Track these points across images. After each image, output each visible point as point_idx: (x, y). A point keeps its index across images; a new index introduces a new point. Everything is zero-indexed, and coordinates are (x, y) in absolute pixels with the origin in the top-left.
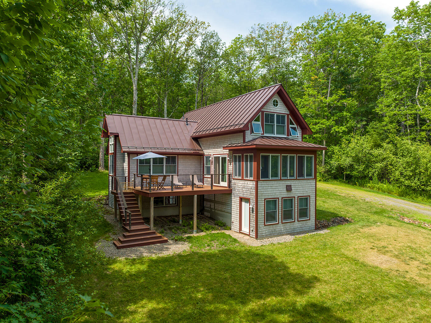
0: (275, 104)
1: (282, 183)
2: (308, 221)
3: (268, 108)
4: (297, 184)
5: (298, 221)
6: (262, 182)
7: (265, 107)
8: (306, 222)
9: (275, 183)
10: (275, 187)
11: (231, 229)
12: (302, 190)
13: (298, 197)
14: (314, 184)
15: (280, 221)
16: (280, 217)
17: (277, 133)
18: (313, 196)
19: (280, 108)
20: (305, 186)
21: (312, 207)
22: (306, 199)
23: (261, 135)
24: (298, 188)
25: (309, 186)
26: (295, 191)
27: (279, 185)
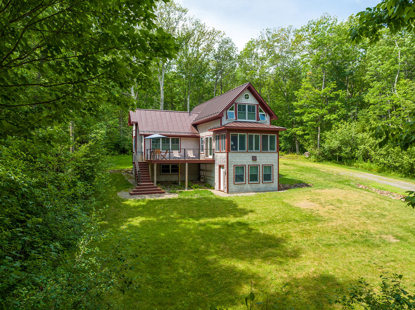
0: (247, 97)
1: (248, 154)
2: (272, 184)
3: (241, 100)
4: (262, 156)
5: (262, 183)
6: (232, 153)
7: (236, 100)
8: (269, 184)
9: (243, 154)
10: (242, 157)
11: (214, 189)
12: (266, 160)
13: (262, 165)
14: (276, 156)
15: (247, 182)
16: (247, 179)
17: (249, 119)
18: (276, 165)
19: (251, 100)
20: (268, 157)
21: (275, 173)
22: (270, 167)
23: (234, 120)
24: (262, 159)
25: (272, 157)
26: (260, 160)
27: (246, 156)
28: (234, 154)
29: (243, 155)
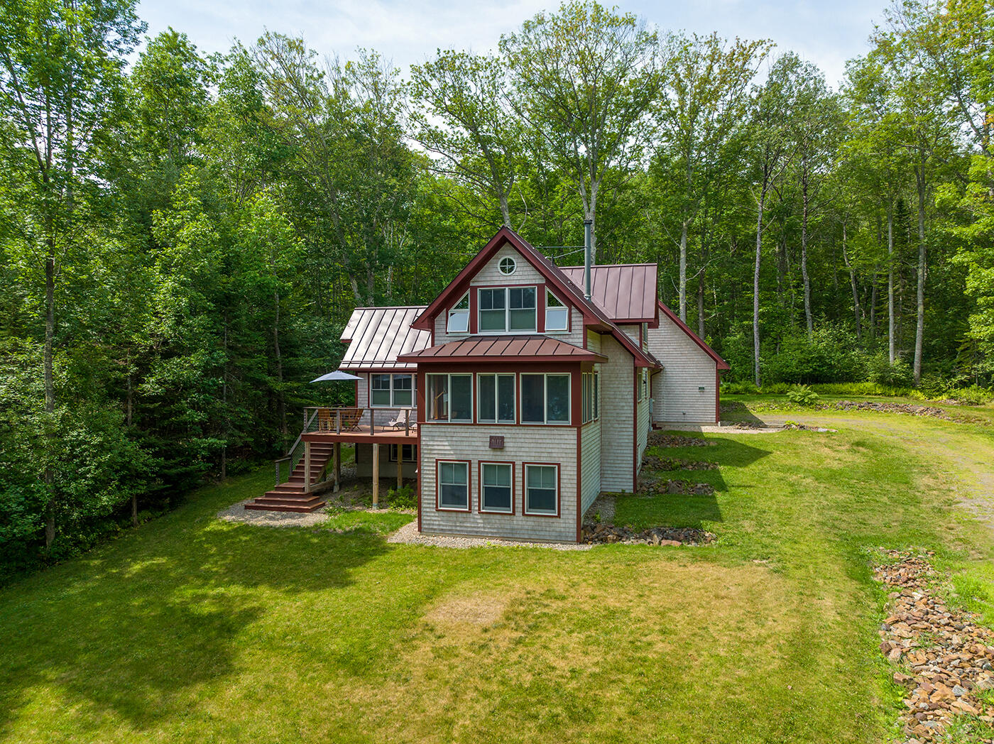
1: (478, 431)
2: (554, 520)
3: (488, 279)
4: (521, 436)
5: (524, 514)
6: (430, 426)
7: (474, 279)
8: (547, 519)
9: (462, 430)
10: (460, 439)
12: (534, 450)
13: (524, 463)
14: (572, 437)
15: (475, 508)
16: (475, 499)
17: (512, 327)
18: (570, 464)
19: (521, 273)
20: (544, 441)
21: (567, 490)
22: (550, 470)
23: (469, 334)
24: (524, 445)
25: (557, 441)
26: (515, 449)
27: (471, 435)
28: (437, 430)
29: (463, 432)
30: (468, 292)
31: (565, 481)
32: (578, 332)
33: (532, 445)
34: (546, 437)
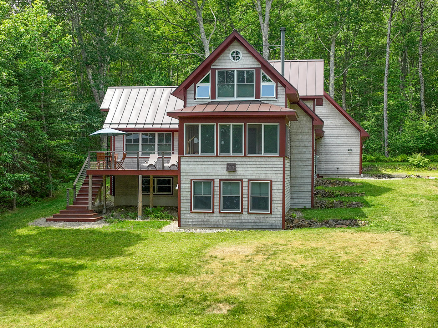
1: (219, 160)
2: (268, 216)
4: (247, 163)
5: (249, 213)
6: (187, 158)
8: (264, 215)
9: (209, 160)
10: (207, 166)
12: (256, 172)
13: (249, 181)
14: (280, 163)
15: (216, 209)
16: (216, 204)
17: (238, 96)
18: (278, 180)
19: (245, 60)
20: (262, 166)
21: (276, 196)
22: (266, 184)
23: (210, 100)
24: (249, 169)
25: (270, 166)
26: (243, 172)
27: (214, 163)
28: (192, 160)
30: (210, 72)
31: (275, 191)
32: (281, 99)
33: (254, 169)
34: (263, 163)
